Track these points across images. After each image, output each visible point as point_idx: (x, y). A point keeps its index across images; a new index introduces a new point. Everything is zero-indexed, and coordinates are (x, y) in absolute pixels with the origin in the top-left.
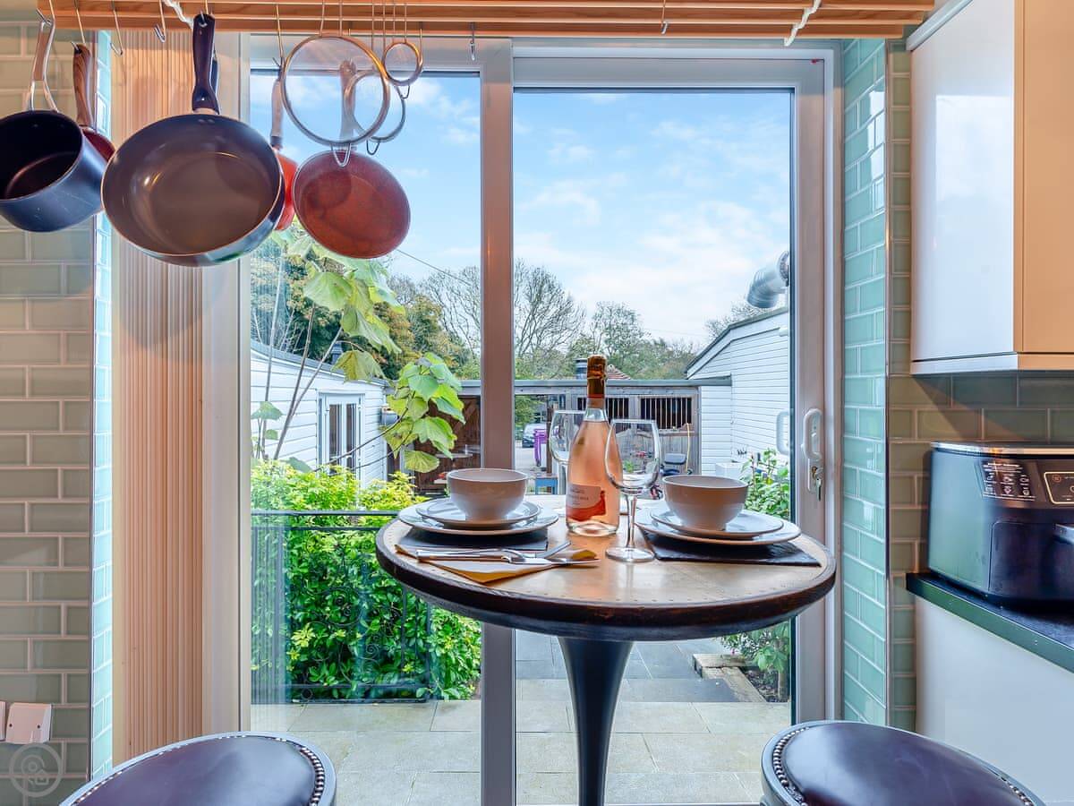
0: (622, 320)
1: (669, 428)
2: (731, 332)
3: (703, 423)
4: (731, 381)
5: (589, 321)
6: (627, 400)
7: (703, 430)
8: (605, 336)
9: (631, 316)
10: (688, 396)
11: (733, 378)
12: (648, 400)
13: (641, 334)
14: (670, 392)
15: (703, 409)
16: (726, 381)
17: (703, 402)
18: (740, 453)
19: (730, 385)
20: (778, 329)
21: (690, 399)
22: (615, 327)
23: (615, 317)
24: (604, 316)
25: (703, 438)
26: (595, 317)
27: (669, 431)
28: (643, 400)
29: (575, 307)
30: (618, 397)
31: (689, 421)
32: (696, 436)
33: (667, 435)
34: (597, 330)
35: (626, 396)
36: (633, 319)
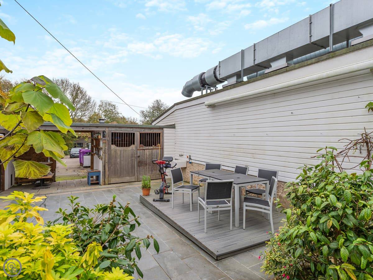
0: (111, 108)
1: (151, 146)
2: (175, 106)
3: (165, 144)
4: (175, 127)
5: (97, 107)
6: (134, 134)
7: (165, 147)
8: (104, 113)
9: (114, 106)
10: (159, 132)
11: (176, 125)
12: (143, 134)
13: (118, 114)
14: (152, 130)
15: (165, 138)
16: (173, 127)
17: (165, 135)
18: (181, 156)
19: (174, 128)
20: (204, 103)
21: (160, 134)
22: (108, 110)
23: (108, 106)
24: (103, 106)
25: (165, 150)
26: (100, 106)
27: (152, 147)
28: (141, 134)
29: (92, 101)
30: (130, 132)
31: (159, 143)
32: (162, 149)
33: (151, 149)
34: (100, 111)
35: (134, 132)
36: (115, 108)
